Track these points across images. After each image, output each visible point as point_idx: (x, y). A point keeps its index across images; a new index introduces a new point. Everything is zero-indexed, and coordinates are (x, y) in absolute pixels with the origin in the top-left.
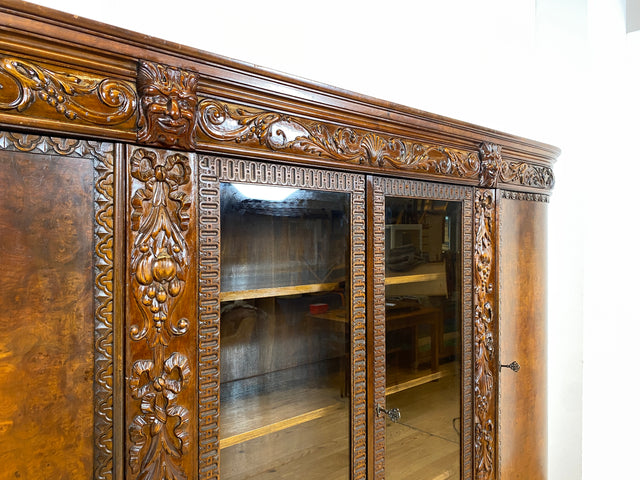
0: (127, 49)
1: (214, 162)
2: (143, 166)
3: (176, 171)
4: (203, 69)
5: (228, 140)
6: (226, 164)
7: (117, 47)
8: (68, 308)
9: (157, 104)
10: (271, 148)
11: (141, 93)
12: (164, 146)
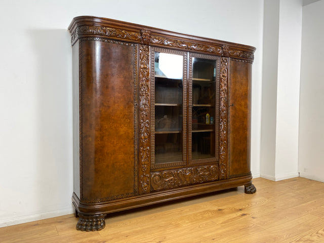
0: (139, 28)
1: (154, 48)
2: (142, 48)
3: (147, 49)
4: (152, 30)
5: (156, 43)
6: (156, 48)
7: (138, 27)
8: (130, 71)
9: (144, 37)
10: (165, 45)
11: (141, 35)
12: (145, 45)
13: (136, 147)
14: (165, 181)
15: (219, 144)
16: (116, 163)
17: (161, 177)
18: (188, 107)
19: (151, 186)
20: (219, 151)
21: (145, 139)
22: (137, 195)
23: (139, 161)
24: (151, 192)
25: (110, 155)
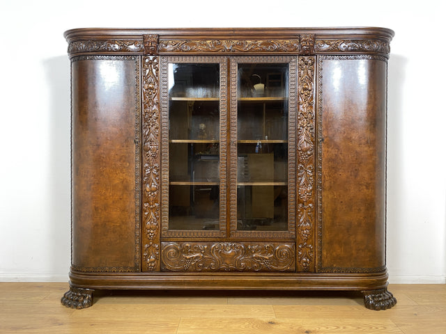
3: (155, 61)
6: (170, 58)
8: (130, 95)
9: (147, 44)
11: (144, 42)
13: (138, 202)
14: (186, 258)
15: (296, 209)
16: (109, 222)
17: (179, 252)
18: (229, 145)
19: (161, 262)
20: (297, 220)
21: (152, 191)
22: (138, 272)
23: (142, 223)
24: (161, 271)
25: (100, 211)
